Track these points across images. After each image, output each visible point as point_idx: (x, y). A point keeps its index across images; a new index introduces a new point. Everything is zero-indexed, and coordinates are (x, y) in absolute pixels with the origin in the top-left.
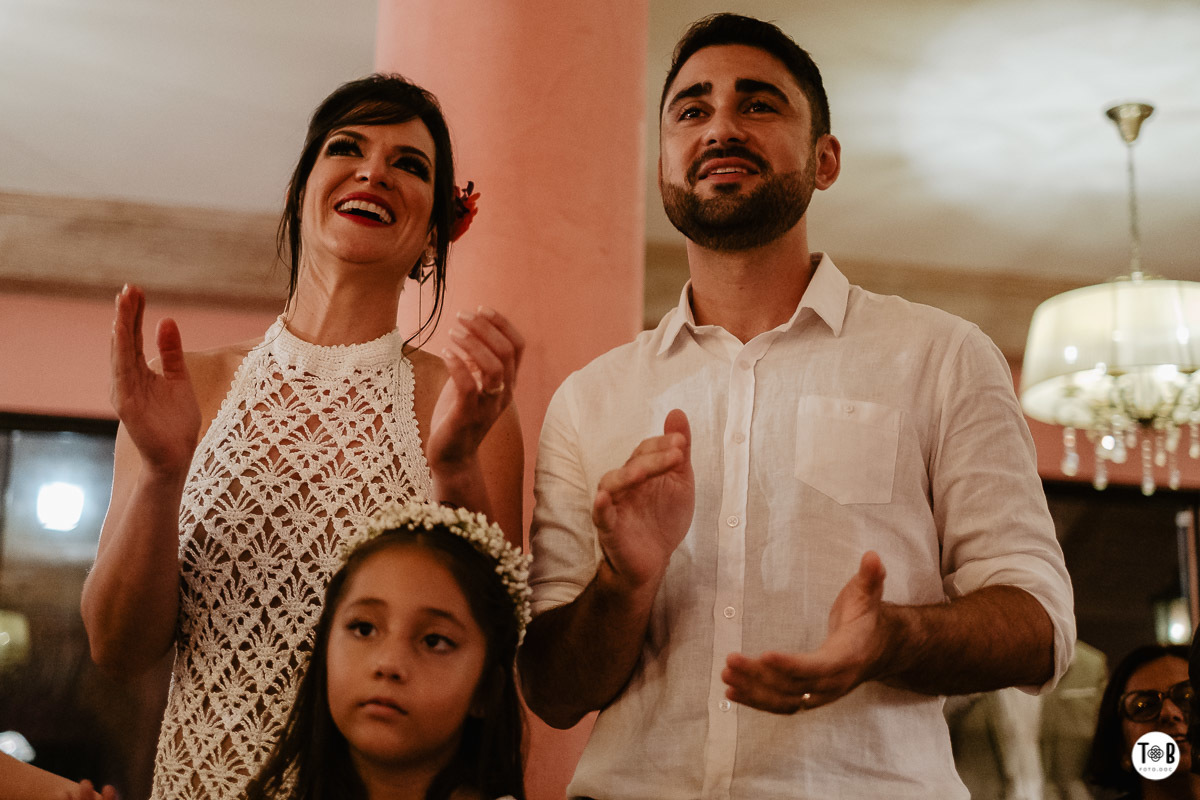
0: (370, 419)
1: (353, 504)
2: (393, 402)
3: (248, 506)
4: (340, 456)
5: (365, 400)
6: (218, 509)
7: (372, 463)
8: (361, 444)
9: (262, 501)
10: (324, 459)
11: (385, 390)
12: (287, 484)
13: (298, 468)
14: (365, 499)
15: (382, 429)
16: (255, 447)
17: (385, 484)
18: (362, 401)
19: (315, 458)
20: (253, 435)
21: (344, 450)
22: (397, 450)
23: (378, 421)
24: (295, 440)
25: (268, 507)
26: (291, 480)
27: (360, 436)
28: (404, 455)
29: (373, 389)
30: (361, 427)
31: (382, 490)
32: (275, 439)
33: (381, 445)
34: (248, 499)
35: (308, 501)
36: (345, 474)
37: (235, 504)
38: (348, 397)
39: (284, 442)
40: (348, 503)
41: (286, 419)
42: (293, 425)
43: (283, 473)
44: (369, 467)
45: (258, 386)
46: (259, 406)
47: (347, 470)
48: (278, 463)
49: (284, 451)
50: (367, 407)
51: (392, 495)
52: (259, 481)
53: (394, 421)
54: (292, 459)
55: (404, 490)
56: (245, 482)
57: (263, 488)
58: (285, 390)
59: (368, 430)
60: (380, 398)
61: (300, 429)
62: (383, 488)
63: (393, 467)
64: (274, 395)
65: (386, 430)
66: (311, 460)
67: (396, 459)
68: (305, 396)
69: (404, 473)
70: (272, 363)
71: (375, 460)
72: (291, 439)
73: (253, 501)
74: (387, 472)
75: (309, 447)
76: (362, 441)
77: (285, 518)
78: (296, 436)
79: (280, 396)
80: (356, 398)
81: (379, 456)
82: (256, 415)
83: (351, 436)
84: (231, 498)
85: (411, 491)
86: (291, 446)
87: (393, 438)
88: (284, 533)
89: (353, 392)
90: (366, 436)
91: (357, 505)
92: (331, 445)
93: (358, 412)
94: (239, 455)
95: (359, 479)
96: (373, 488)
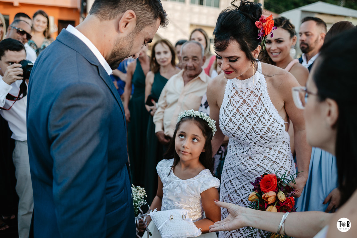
0: (257, 98)
1: (257, 123)
2: (262, 92)
3: (234, 124)
4: (252, 110)
5: (255, 93)
6: (228, 124)
7: (260, 111)
8: (256, 106)
9: (237, 122)
10: (248, 111)
11: (260, 89)
12: (241, 118)
13: (243, 113)
14: (260, 122)
15: (261, 101)
16: (233, 109)
17: (264, 116)
18: (255, 94)
19: (246, 110)
20: (232, 105)
21: (253, 108)
22: (266, 106)
23: (260, 99)
24: (241, 106)
25: (238, 124)
26: (242, 117)
27: (256, 104)
28: (267, 106)
29: (256, 90)
30: (255, 101)
31: (264, 118)
32: (237, 106)
33: (261, 105)
34: (234, 122)
35: (247, 121)
36: (254, 114)
37: (231, 123)
38: (251, 94)
39: (239, 107)
40: (256, 123)
41: (238, 101)
42: (240, 103)
43: (241, 115)
44: (259, 112)
45: (231, 91)
46: (232, 97)
47: (255, 113)
48: (239, 113)
49: (240, 109)
50: (256, 95)
51: (266, 119)
52: (236, 118)
53: (263, 98)
54: (242, 111)
55: (269, 117)
56: (233, 118)
57: (237, 119)
58: (237, 92)
59: (257, 102)
60: (259, 92)
61: (242, 103)
62: (264, 117)
63: (265, 111)
64: (234, 94)
65: (262, 101)
66: (246, 111)
67: (266, 109)
68: (241, 94)
69: (268, 112)
70: (233, 84)
71: (260, 110)
72: (240, 106)
73: (235, 123)
74: (264, 113)
75: (245, 107)
76: (256, 105)
77: (242, 125)
78: (241, 105)
79: (236, 94)
80: (253, 93)
81: (261, 109)
82: (232, 99)
83: (254, 104)
84: (230, 122)
85: (271, 116)
86: (241, 108)
87: (264, 103)
88: (243, 129)
89: (252, 92)
90: (257, 103)
91: (258, 123)
92: (249, 107)
93: (255, 96)
94: (230, 111)
95: (257, 116)
96: (262, 118)
